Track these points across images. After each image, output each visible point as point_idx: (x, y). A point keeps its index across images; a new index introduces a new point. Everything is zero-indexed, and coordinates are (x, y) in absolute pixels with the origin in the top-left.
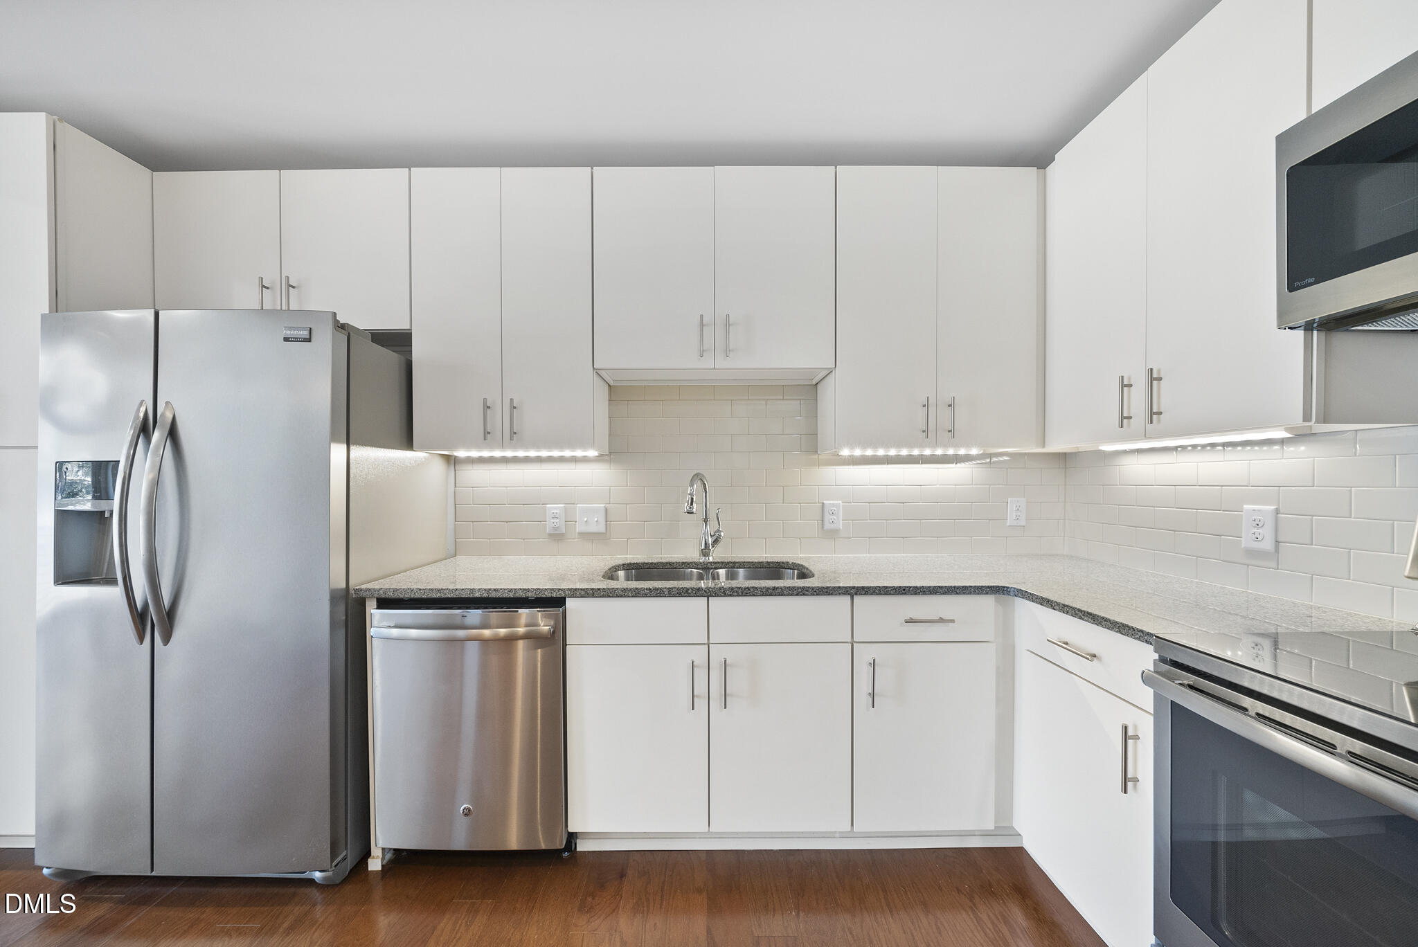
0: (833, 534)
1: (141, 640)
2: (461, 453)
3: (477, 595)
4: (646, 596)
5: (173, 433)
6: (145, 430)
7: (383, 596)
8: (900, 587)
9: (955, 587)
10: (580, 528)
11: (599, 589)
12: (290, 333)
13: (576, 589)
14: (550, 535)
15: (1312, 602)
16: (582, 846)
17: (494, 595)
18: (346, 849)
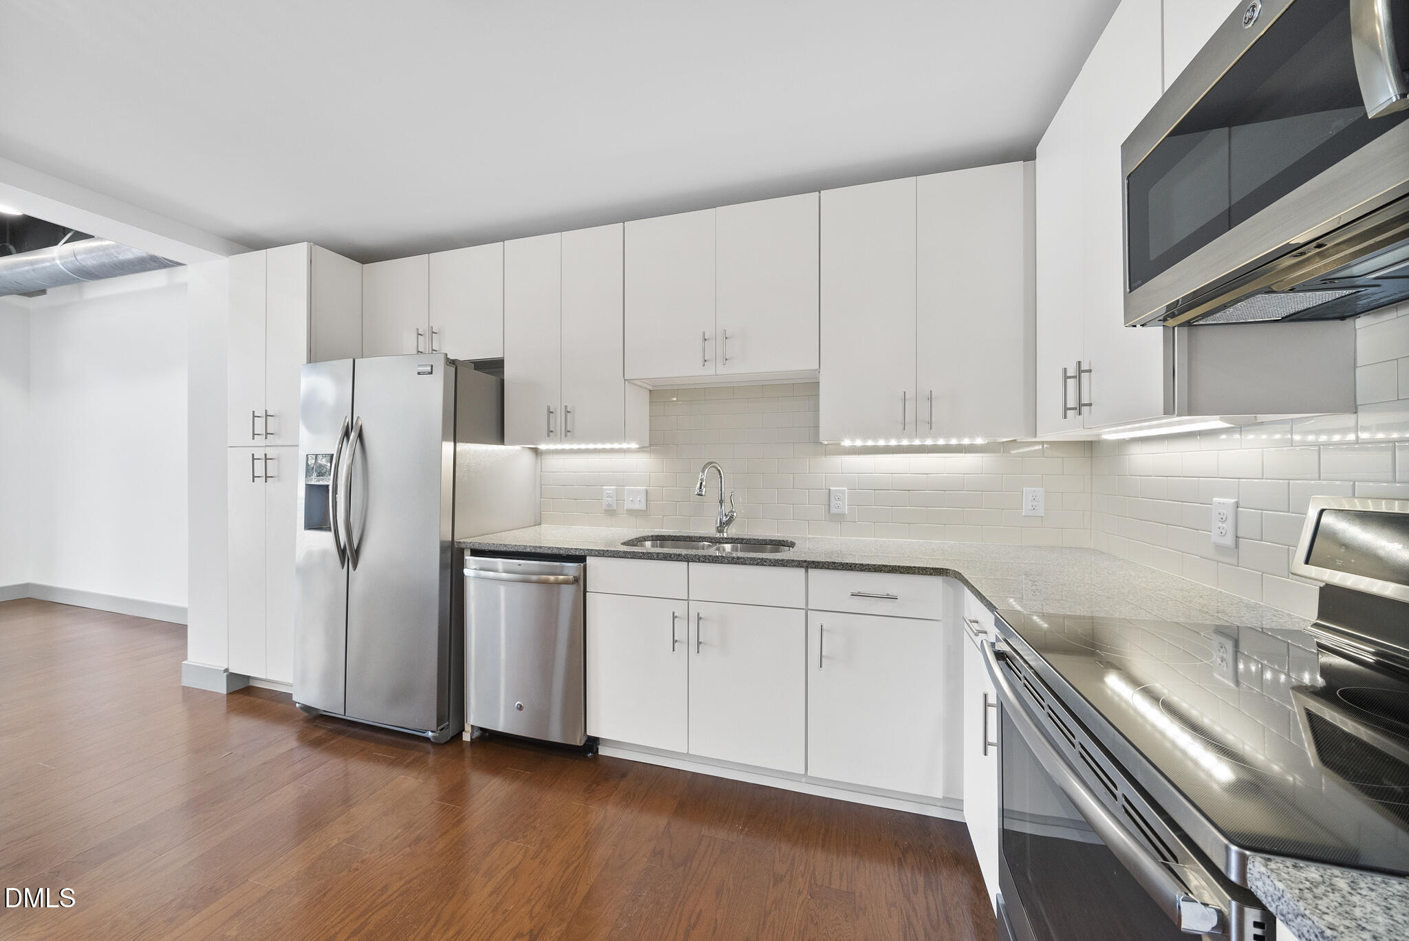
0: (839, 518)
1: (343, 567)
2: (542, 447)
3: (528, 550)
4: (640, 558)
5: (360, 436)
6: (347, 434)
7: (473, 547)
8: (847, 564)
9: (899, 567)
10: (628, 506)
11: (608, 551)
12: (421, 369)
13: (592, 550)
14: (606, 510)
15: (1262, 601)
16: (603, 751)
17: (539, 551)
18: (449, 720)
